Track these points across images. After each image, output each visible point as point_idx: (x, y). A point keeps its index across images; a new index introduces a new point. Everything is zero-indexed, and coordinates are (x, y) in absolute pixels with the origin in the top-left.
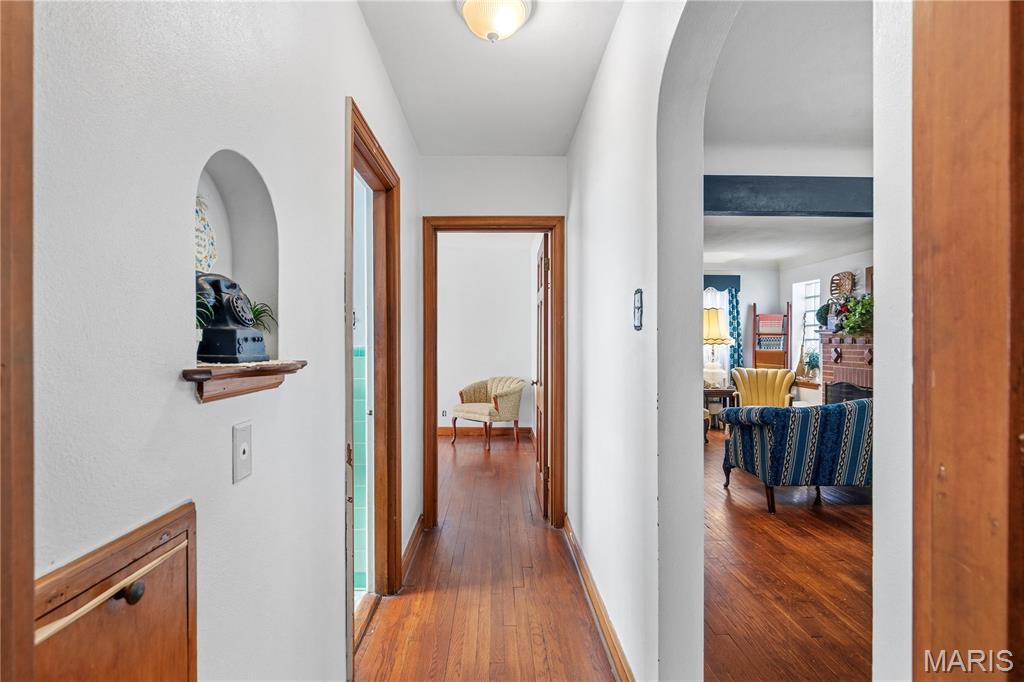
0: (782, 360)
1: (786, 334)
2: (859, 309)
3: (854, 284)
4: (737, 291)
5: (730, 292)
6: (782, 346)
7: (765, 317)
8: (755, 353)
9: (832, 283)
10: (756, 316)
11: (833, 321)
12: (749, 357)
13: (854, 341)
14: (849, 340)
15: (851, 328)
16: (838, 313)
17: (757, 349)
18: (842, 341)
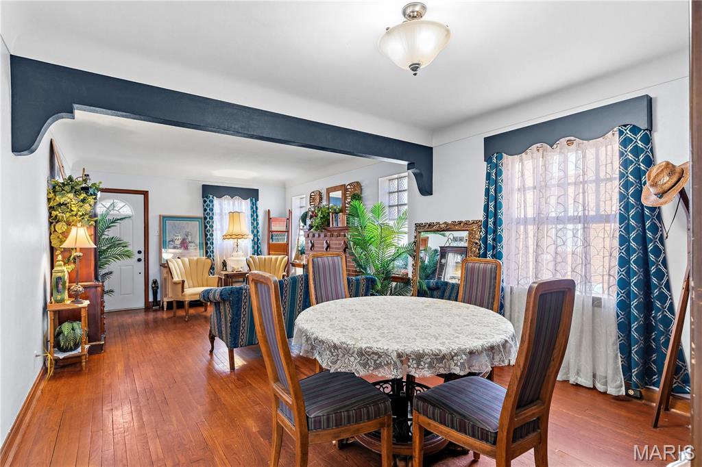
0: (284, 249)
1: (288, 232)
2: (319, 214)
3: (321, 199)
4: (257, 199)
5: (251, 200)
6: (286, 240)
7: (276, 220)
8: (269, 244)
9: (311, 197)
10: (270, 219)
11: (308, 222)
12: (264, 248)
13: (319, 236)
14: (317, 235)
15: (317, 227)
16: (311, 217)
17: (271, 241)
18: (314, 236)
